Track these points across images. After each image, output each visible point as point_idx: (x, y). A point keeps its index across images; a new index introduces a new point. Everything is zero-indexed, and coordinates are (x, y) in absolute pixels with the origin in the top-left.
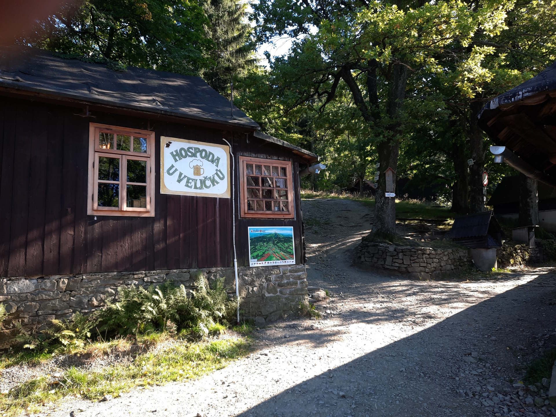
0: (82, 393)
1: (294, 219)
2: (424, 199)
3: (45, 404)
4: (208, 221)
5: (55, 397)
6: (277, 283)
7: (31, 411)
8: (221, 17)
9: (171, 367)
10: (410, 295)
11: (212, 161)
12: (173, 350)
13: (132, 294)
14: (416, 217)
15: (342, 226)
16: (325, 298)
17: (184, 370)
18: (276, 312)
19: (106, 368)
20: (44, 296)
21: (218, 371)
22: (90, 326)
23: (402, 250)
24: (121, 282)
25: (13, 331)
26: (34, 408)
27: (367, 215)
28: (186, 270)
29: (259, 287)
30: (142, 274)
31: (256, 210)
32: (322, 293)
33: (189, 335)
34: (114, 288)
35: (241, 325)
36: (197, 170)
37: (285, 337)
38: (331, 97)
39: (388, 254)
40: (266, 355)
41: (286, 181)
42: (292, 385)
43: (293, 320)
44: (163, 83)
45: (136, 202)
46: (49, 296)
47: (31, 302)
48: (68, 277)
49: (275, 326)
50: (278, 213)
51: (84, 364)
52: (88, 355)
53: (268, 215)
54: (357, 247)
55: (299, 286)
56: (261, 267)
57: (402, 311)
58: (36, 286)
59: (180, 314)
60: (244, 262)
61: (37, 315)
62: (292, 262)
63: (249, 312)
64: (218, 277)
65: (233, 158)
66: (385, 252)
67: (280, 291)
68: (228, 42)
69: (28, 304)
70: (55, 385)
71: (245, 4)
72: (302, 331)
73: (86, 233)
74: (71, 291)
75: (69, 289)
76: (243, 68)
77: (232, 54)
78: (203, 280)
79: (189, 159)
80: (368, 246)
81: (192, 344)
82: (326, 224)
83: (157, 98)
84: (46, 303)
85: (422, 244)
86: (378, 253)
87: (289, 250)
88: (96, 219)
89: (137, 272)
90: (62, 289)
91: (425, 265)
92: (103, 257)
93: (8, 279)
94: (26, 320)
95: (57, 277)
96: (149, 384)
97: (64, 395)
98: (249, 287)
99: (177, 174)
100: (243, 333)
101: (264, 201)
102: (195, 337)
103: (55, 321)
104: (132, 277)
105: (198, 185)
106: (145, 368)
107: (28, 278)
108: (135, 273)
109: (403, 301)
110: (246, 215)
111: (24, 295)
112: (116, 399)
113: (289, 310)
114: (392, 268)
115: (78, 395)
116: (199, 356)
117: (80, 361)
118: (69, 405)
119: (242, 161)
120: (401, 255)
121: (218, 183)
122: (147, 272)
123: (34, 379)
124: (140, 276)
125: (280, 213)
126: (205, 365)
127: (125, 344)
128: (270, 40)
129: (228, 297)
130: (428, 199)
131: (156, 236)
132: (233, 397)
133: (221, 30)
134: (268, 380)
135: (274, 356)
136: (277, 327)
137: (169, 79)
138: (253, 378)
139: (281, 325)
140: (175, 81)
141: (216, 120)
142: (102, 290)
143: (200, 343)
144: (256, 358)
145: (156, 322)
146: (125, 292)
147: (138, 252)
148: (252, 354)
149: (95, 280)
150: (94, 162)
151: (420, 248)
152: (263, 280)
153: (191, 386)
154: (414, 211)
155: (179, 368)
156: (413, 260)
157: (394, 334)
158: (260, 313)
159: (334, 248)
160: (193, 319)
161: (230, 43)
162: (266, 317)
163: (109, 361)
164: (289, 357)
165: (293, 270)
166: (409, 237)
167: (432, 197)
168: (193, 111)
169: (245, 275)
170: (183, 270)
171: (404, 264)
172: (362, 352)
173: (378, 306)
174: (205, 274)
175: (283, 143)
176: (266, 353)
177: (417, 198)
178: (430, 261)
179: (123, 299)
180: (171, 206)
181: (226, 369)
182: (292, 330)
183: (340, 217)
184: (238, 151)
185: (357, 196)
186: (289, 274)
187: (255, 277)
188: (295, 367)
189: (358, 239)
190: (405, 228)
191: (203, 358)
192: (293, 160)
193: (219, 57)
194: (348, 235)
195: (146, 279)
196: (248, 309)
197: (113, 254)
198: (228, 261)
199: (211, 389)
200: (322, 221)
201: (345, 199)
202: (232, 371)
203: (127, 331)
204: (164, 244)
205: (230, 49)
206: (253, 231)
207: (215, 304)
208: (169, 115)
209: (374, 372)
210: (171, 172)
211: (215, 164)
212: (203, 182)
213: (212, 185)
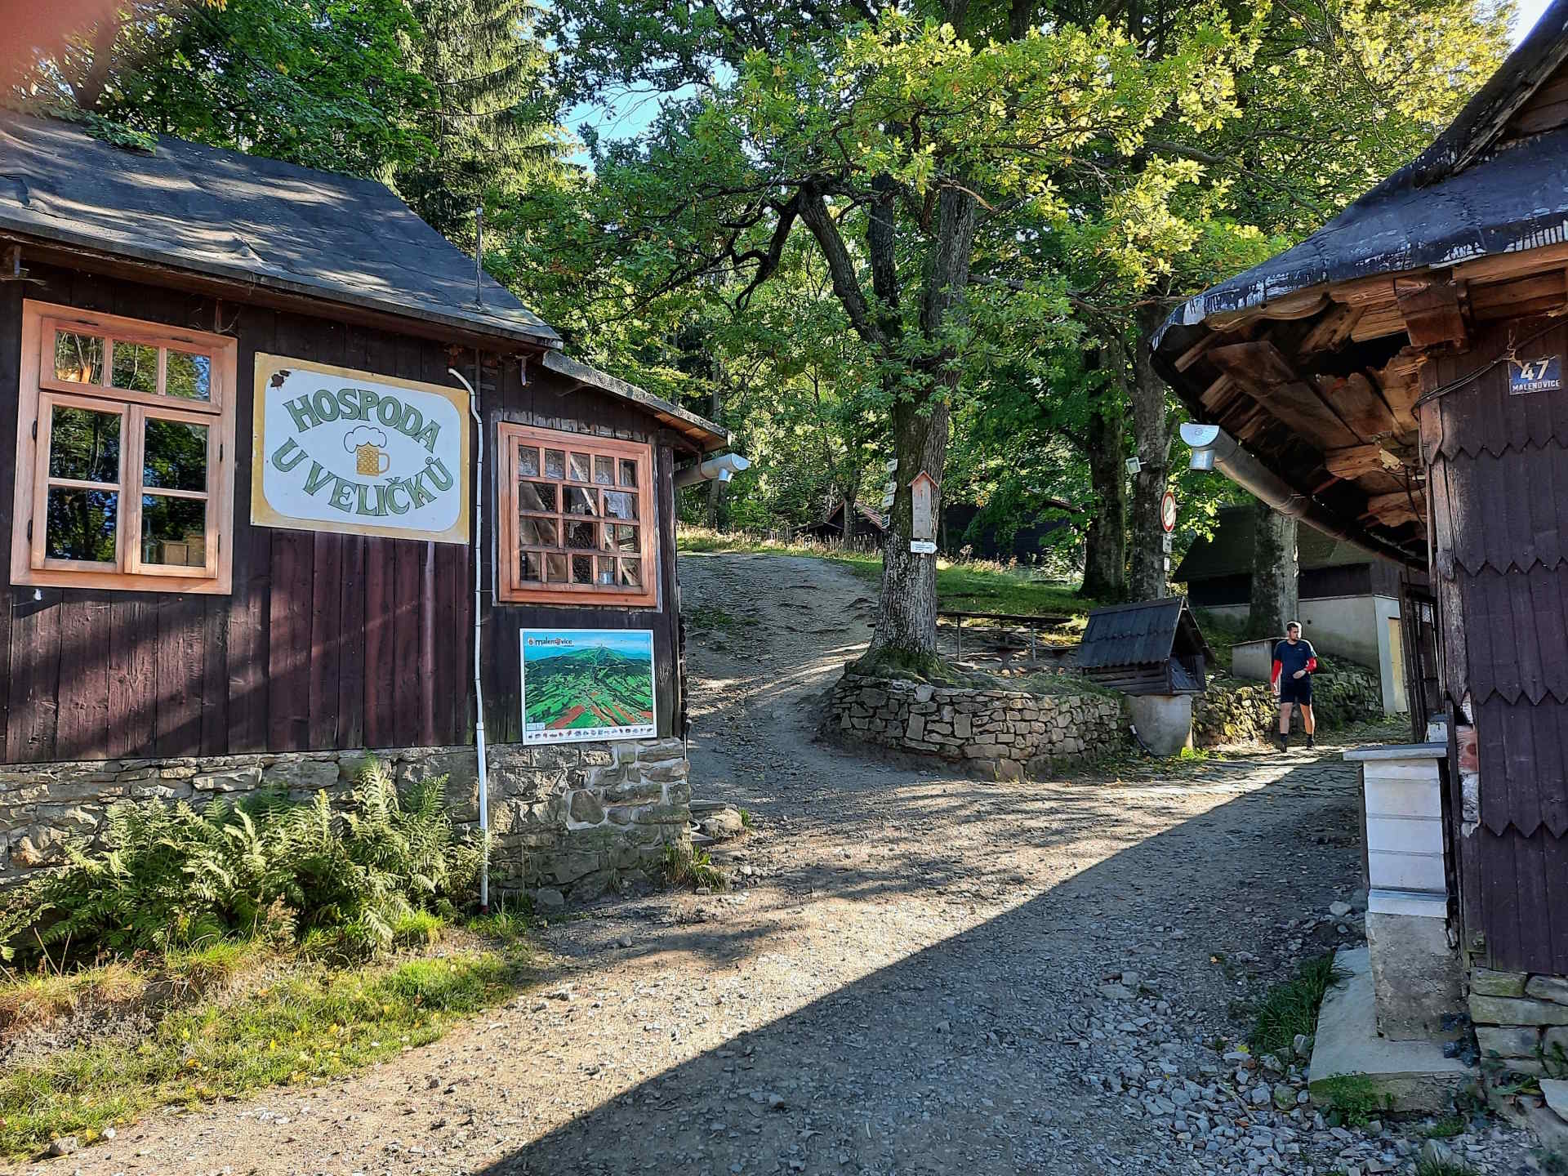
1: (655, 607)
2: (1014, 560)
4: (399, 611)
6: (602, 790)
8: (455, 14)
9: (273, 1045)
10: (967, 820)
11: (416, 434)
12: (282, 993)
13: (153, 826)
14: (990, 610)
15: (794, 630)
16: (737, 832)
17: (314, 1052)
18: (597, 875)
19: (63, 1054)
21: (419, 1050)
22: (13, 927)
23: (951, 697)
24: (119, 791)
27: (861, 600)
28: (327, 754)
29: (550, 802)
30: (184, 767)
31: (544, 579)
32: (731, 819)
33: (334, 945)
34: (96, 808)
35: (492, 911)
36: (368, 459)
37: (621, 946)
38: (769, 267)
39: (914, 708)
40: (564, 998)
41: (634, 498)
42: (636, 1079)
43: (646, 895)
44: (268, 192)
45: (171, 549)
49: (593, 915)
50: (610, 591)
53: (580, 595)
54: (833, 689)
55: (665, 799)
56: (557, 745)
57: (945, 864)
59: (305, 886)
60: (505, 728)
62: (650, 729)
63: (518, 876)
64: (427, 774)
65: (480, 426)
66: (907, 702)
67: (609, 814)
68: (473, 90)
72: (671, 925)
73: (6, 638)
76: (517, 166)
77: (484, 126)
78: (380, 785)
79: (343, 425)
80: (860, 688)
81: (342, 973)
82: (748, 624)
83: (247, 238)
85: (1004, 683)
86: (887, 705)
87: (639, 697)
88: (38, 596)
89: (171, 762)
91: (1010, 738)
92: (62, 713)
96: (201, 1097)
98: (520, 803)
99: (305, 468)
100: (499, 937)
101: (570, 556)
102: (351, 952)
104: (156, 776)
105: (372, 503)
106: (190, 1049)
108: (164, 762)
109: (949, 838)
110: (515, 594)
112: (92, 1150)
113: (635, 868)
114: (924, 747)
116: (360, 1008)
119: (505, 437)
120: (947, 712)
121: (431, 498)
122: (204, 760)
124: (182, 771)
126: (377, 1033)
127: (128, 979)
128: (597, 94)
129: (456, 831)
130: (1023, 561)
131: (234, 651)
132: (462, 1125)
133: (454, 53)
134: (566, 1071)
135: (586, 1001)
136: (598, 918)
137: (285, 183)
138: (521, 1067)
139: (610, 911)
140: (305, 191)
141: (429, 314)
142: (55, 814)
143: (365, 971)
144: (534, 1007)
145: (231, 909)
146: (132, 821)
147: (174, 700)
148: (523, 997)
149: (32, 785)
150: (36, 423)
151: (998, 692)
152: (562, 784)
153: (333, 1096)
154: (988, 592)
155: (299, 1044)
156: (978, 726)
157: (924, 927)
158: (550, 878)
159: (769, 691)
160: (348, 900)
161: (480, 92)
162: (567, 890)
163: (74, 1032)
164: (630, 1001)
165: (649, 755)
166: (971, 664)
167: (1035, 556)
168: (363, 283)
169: (507, 770)
170: (320, 754)
171: (955, 737)
172: (834, 980)
173: (884, 851)
174: (388, 765)
175: (630, 391)
176: (564, 991)
177: (994, 559)
178: (1022, 727)
179: (123, 843)
180: (287, 562)
181: (443, 1044)
182: (641, 924)
183: (787, 605)
184: (495, 406)
185: (835, 548)
186: (637, 764)
187: (538, 774)
188: (645, 1029)
189: (834, 667)
190: (961, 639)
191: (373, 1012)
192: (658, 439)
193: (447, 132)
194: (806, 657)
195: (199, 783)
196: (516, 867)
197: (94, 703)
198: (458, 727)
199: (396, 1104)
200: (738, 616)
201: (803, 555)
202: (461, 1049)
203: (136, 939)
204: (259, 675)
205: (479, 108)
206: (534, 642)
207: (414, 852)
208: (284, 291)
209: (865, 1035)
210: (286, 460)
211: (423, 442)
212: (385, 495)
213: (412, 504)
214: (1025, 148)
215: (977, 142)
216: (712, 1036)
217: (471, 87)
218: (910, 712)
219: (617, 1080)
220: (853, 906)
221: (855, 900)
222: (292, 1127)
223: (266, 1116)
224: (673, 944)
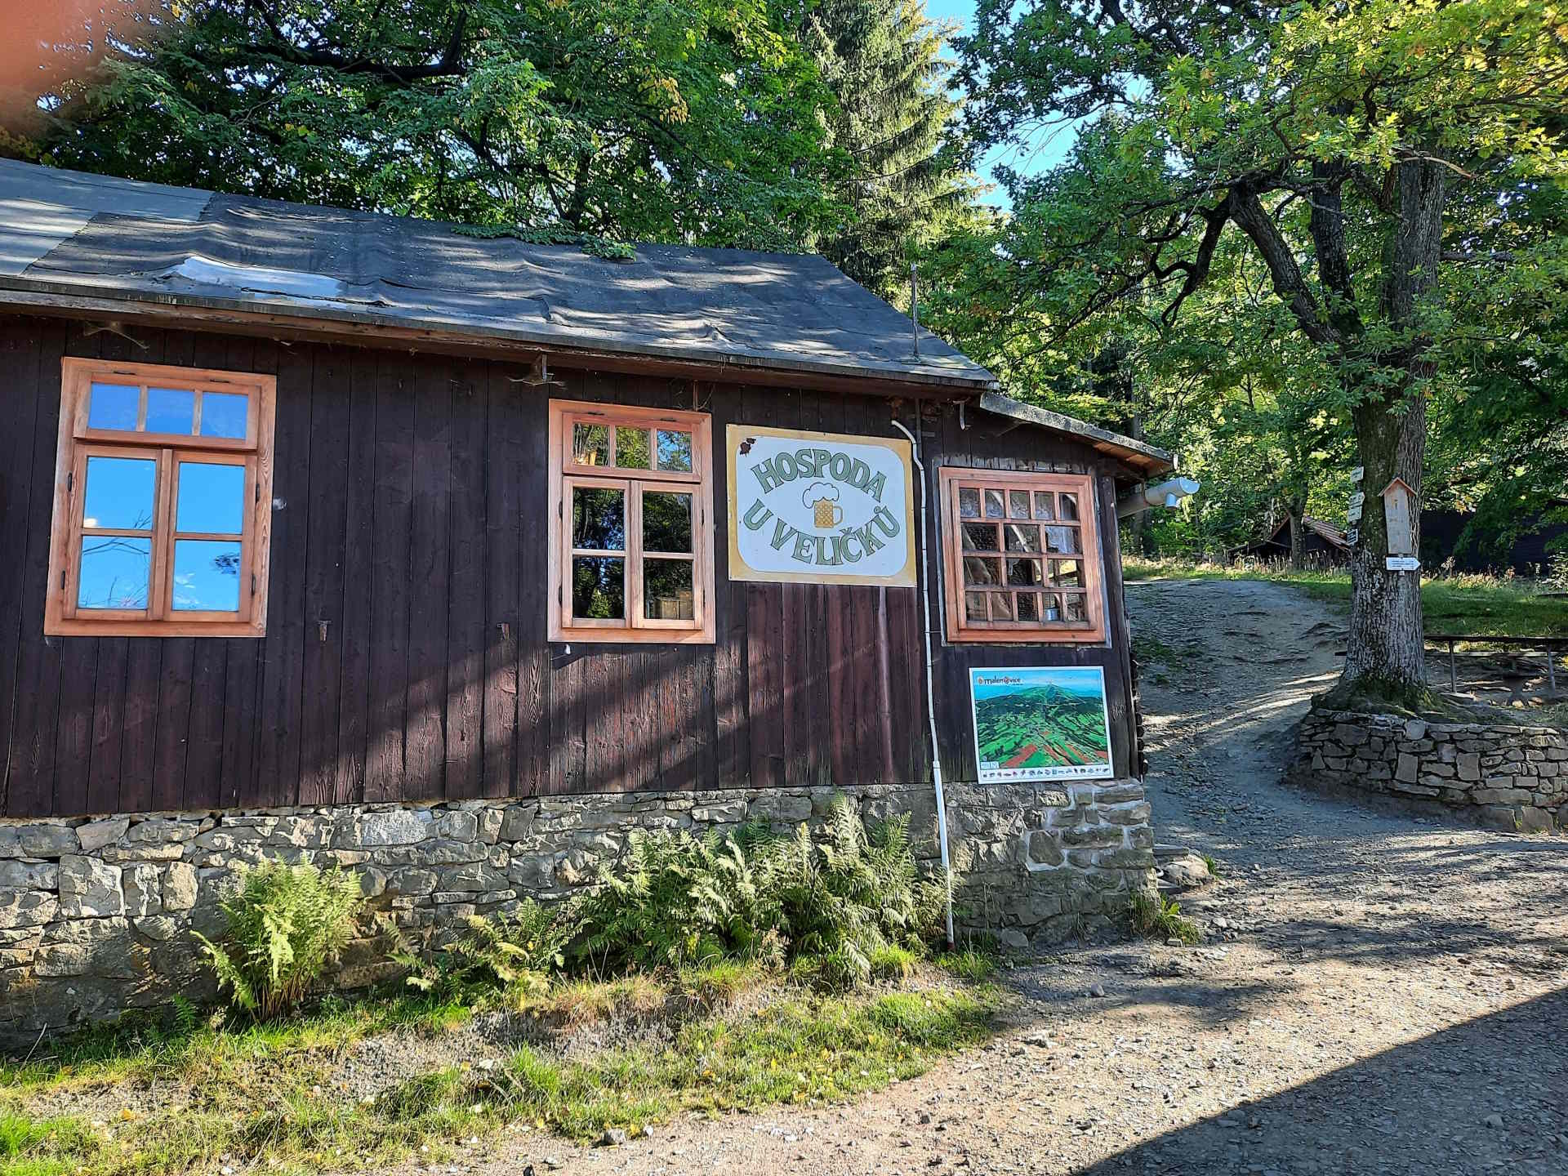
0: (548, 1118)
1: (1104, 643)
2: (1510, 572)
3: (463, 1141)
4: (856, 654)
5: (484, 1123)
6: (1060, 831)
7: (429, 1154)
8: (865, 84)
9: (773, 1063)
10: (1486, 877)
11: (865, 487)
12: (778, 1014)
13: (663, 853)
14: (1487, 631)
15: (1243, 661)
16: (1204, 881)
17: (810, 1074)
18: (1060, 918)
19: (606, 1053)
20: (448, 853)
21: (905, 1083)
22: (561, 939)
23: (1451, 734)
24: (635, 820)
25: (379, 942)
26: (436, 1150)
27: (1321, 626)
28: (801, 789)
29: (1008, 842)
30: (684, 800)
31: (990, 619)
32: (1196, 866)
33: (818, 972)
34: (618, 835)
35: (961, 950)
36: (824, 513)
37: (1094, 995)
38: (1197, 276)
39: (1403, 747)
40: (1041, 1044)
41: (1076, 531)
42: (1131, 1140)
43: (1114, 943)
44: (726, 279)
45: (666, 605)
46: (461, 854)
47: (419, 869)
48: (503, 806)
49: (1060, 960)
50: (1058, 627)
51: (552, 1038)
52: (560, 1017)
53: (1026, 633)
54: (1297, 726)
55: (1127, 843)
56: (1012, 784)
57: (1463, 926)
58: (430, 828)
59: (788, 913)
60: (961, 767)
61: (432, 903)
62: (1105, 769)
63: (981, 915)
64: (890, 809)
65: (922, 473)
66: (1394, 739)
67: (1069, 856)
68: (884, 152)
69: (411, 873)
70: (481, 1092)
71: (929, 41)
72: (1144, 976)
73: (545, 688)
74: (513, 843)
75: (507, 838)
76: (928, 218)
77: (896, 185)
78: (849, 818)
79: (802, 483)
80: (1334, 724)
81: (828, 1000)
82: (1190, 655)
83: (714, 323)
84: (454, 872)
85: (1517, 716)
86: (1368, 744)
87: (1092, 736)
88: (568, 651)
89: (674, 795)
90: (492, 836)
91: (1532, 781)
92: (589, 750)
93: (365, 807)
94: (407, 915)
95: (478, 804)
96: (719, 1107)
97: (506, 1121)
98: (979, 842)
99: (770, 526)
100: (969, 976)
101: (1014, 594)
102: (833, 981)
103: (478, 921)
104: (663, 807)
105: (829, 553)
106: (704, 1059)
107: (410, 806)
108: (668, 795)
109: (1464, 898)
110: (963, 634)
111: (403, 850)
112: (637, 1143)
113: (1099, 914)
114: (1420, 791)
115: (541, 1124)
116: (847, 1034)
117: (539, 1031)
118: (519, 1148)
119: (946, 480)
120: (1447, 752)
121: (881, 546)
122: (699, 793)
123: (432, 1072)
124: (683, 804)
125: (1063, 628)
126: (864, 1062)
127: (651, 991)
128: (1010, 134)
129: (919, 868)
130: (1524, 572)
131: (720, 693)
132: (958, 1165)
133: (865, 122)
134: (1055, 1122)
135: (1065, 1050)
136: (1065, 963)
137: (739, 268)
138: (1008, 1112)
139: (1077, 957)
140: (756, 273)
141: (874, 371)
142: (587, 839)
143: (849, 999)
144: (1012, 1051)
145: (729, 931)
146: (647, 848)
147: (674, 739)
148: (999, 1040)
149: (570, 814)
150: (561, 503)
151: (1511, 728)
152: (1019, 823)
153: (832, 1120)
154: (1481, 611)
155: (796, 1065)
156: (1488, 767)
157: (1450, 1001)
158: (1013, 919)
159: (1221, 728)
160: (827, 929)
161: (891, 152)
162: (1032, 931)
163: (613, 1035)
164: (1112, 1054)
165: (1107, 796)
166: (1471, 695)
167: (1539, 566)
168: (810, 349)
169: (964, 808)
170: (795, 789)
171: (1460, 780)
172: (1344, 1054)
173: (1383, 909)
174: (854, 801)
175: (1068, 423)
176: (1040, 1037)
177: (1485, 571)
178: (1549, 769)
179: (641, 867)
180: (759, 612)
181: (926, 1079)
182: (1112, 973)
183: (1232, 633)
184: (935, 452)
185: (1280, 570)
186: (1094, 806)
187: (995, 813)
188: (1133, 1086)
189: (1296, 701)
190: (1455, 665)
191: (859, 1041)
192: (1098, 470)
193: (861, 196)
194: (1262, 690)
195: (697, 814)
196: (979, 907)
197: (613, 743)
198: (916, 764)
199: (892, 1135)
200: (1178, 647)
201: (1246, 578)
202: (945, 1087)
203: (655, 955)
204: (741, 715)
205: (890, 168)
206: (984, 682)
207: (883, 886)
208: (749, 367)
209: (1393, 1119)
210: (755, 520)
211: (871, 493)
212: (840, 545)
213: (864, 551)
214: (1510, 100)
215: (1447, 104)
216: (1211, 1100)
217: (882, 150)
218: (1398, 751)
219: (1112, 1139)
220: (1354, 970)
221: (1356, 963)
222: (800, 1144)
223: (777, 1132)
224: (1152, 996)
